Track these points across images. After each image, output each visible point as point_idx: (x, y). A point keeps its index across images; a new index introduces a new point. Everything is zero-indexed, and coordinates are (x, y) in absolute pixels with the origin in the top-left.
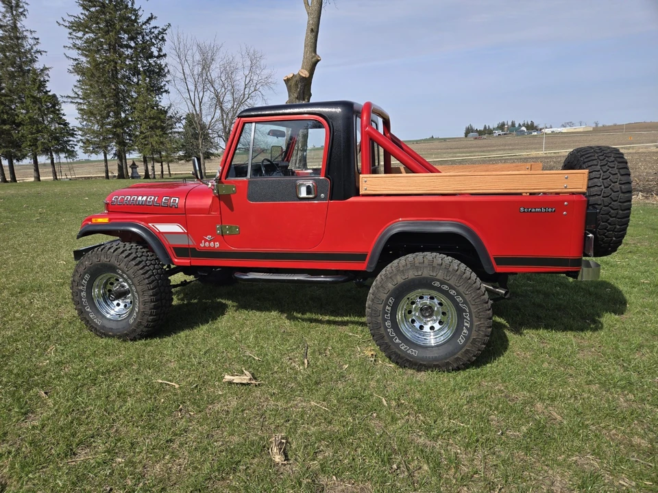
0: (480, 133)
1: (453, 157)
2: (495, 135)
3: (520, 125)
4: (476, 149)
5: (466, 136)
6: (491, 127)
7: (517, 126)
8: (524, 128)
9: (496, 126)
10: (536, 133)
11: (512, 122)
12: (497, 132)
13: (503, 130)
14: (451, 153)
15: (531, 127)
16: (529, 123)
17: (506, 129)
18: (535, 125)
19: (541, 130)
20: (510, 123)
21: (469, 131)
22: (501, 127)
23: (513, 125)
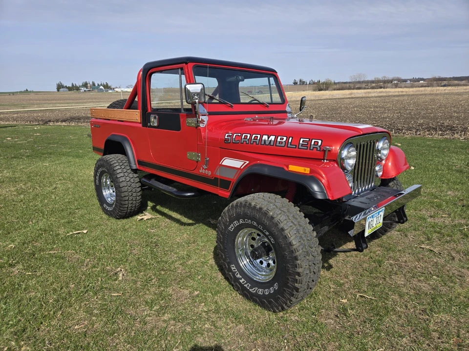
0: (70, 89)
1: (53, 107)
2: (81, 91)
3: (98, 85)
4: (72, 101)
5: (58, 91)
6: (78, 85)
7: (96, 85)
8: (101, 87)
9: (81, 85)
10: (111, 91)
11: (93, 82)
12: (83, 89)
13: (87, 88)
14: (50, 104)
15: (107, 87)
16: (105, 84)
17: (89, 87)
18: (109, 85)
19: (113, 89)
20: (91, 83)
21: (60, 87)
22: (85, 85)
23: (94, 84)
